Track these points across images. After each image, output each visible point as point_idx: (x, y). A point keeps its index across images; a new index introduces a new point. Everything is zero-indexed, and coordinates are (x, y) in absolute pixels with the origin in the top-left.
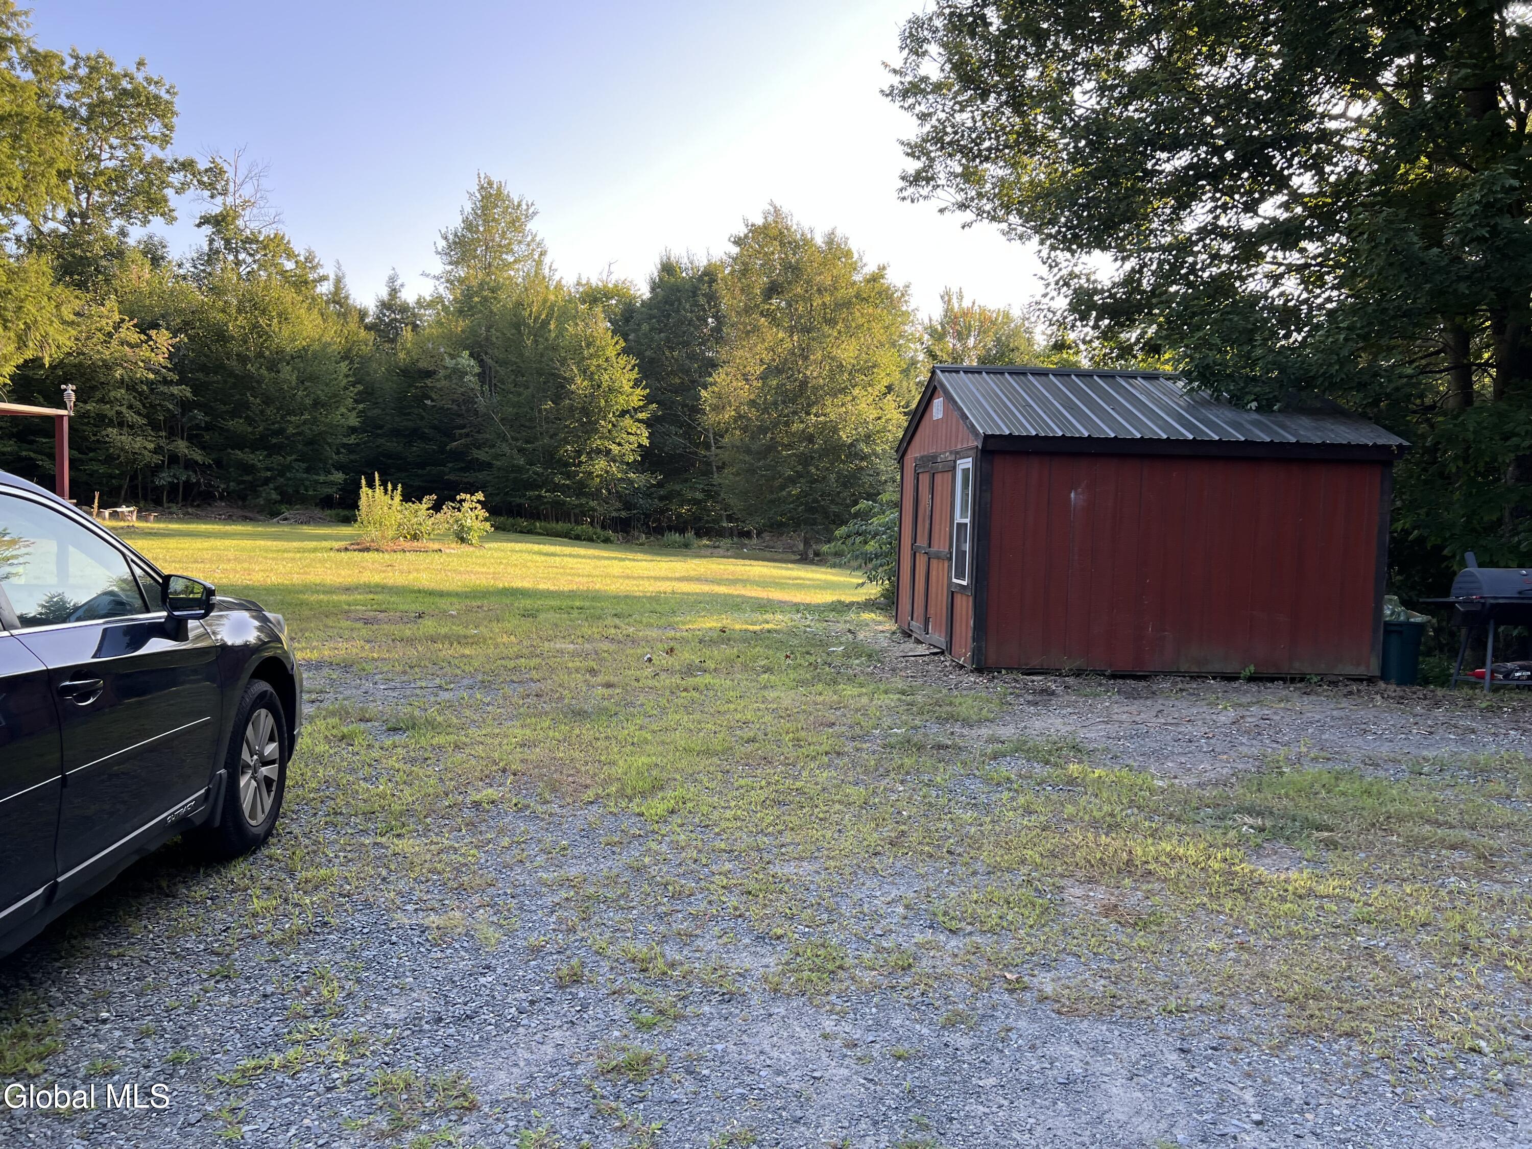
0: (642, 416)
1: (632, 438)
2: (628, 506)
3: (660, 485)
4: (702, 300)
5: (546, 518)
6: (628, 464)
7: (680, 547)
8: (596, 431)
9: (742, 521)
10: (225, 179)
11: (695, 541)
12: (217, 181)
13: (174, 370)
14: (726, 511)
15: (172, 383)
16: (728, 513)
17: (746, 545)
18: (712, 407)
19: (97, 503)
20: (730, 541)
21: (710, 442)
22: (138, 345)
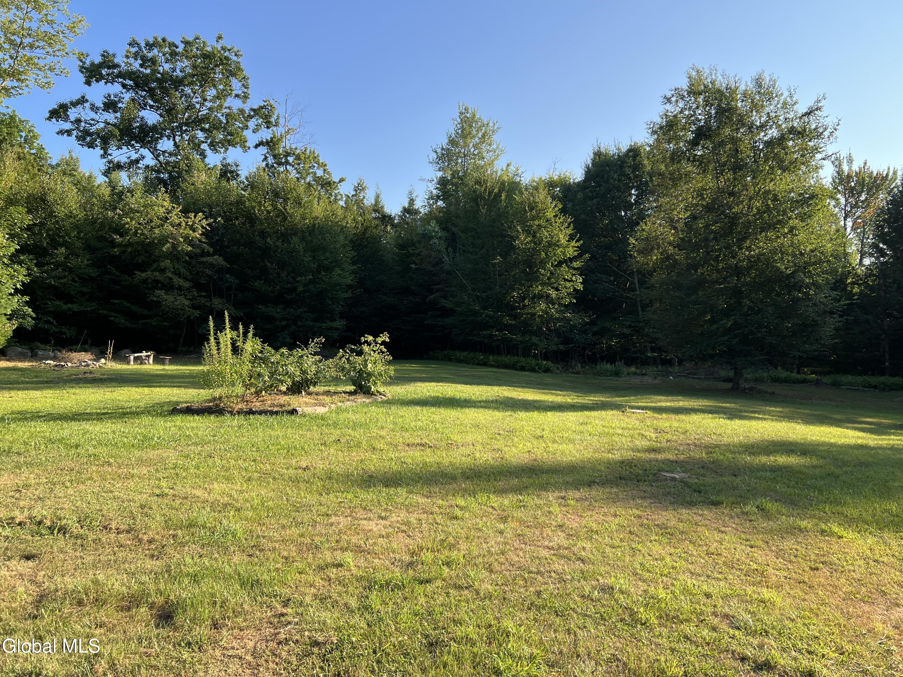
0: (577, 264)
1: (568, 284)
2: (566, 341)
3: (593, 323)
4: (628, 171)
5: (499, 353)
6: (565, 306)
7: (611, 375)
8: (536, 279)
9: (664, 351)
10: (276, 114)
11: (625, 370)
12: (270, 116)
13: (211, 244)
14: (650, 343)
15: (209, 254)
16: (653, 345)
17: (671, 372)
18: (640, 252)
19: (110, 350)
20: (655, 369)
21: (635, 287)
22: (179, 225)
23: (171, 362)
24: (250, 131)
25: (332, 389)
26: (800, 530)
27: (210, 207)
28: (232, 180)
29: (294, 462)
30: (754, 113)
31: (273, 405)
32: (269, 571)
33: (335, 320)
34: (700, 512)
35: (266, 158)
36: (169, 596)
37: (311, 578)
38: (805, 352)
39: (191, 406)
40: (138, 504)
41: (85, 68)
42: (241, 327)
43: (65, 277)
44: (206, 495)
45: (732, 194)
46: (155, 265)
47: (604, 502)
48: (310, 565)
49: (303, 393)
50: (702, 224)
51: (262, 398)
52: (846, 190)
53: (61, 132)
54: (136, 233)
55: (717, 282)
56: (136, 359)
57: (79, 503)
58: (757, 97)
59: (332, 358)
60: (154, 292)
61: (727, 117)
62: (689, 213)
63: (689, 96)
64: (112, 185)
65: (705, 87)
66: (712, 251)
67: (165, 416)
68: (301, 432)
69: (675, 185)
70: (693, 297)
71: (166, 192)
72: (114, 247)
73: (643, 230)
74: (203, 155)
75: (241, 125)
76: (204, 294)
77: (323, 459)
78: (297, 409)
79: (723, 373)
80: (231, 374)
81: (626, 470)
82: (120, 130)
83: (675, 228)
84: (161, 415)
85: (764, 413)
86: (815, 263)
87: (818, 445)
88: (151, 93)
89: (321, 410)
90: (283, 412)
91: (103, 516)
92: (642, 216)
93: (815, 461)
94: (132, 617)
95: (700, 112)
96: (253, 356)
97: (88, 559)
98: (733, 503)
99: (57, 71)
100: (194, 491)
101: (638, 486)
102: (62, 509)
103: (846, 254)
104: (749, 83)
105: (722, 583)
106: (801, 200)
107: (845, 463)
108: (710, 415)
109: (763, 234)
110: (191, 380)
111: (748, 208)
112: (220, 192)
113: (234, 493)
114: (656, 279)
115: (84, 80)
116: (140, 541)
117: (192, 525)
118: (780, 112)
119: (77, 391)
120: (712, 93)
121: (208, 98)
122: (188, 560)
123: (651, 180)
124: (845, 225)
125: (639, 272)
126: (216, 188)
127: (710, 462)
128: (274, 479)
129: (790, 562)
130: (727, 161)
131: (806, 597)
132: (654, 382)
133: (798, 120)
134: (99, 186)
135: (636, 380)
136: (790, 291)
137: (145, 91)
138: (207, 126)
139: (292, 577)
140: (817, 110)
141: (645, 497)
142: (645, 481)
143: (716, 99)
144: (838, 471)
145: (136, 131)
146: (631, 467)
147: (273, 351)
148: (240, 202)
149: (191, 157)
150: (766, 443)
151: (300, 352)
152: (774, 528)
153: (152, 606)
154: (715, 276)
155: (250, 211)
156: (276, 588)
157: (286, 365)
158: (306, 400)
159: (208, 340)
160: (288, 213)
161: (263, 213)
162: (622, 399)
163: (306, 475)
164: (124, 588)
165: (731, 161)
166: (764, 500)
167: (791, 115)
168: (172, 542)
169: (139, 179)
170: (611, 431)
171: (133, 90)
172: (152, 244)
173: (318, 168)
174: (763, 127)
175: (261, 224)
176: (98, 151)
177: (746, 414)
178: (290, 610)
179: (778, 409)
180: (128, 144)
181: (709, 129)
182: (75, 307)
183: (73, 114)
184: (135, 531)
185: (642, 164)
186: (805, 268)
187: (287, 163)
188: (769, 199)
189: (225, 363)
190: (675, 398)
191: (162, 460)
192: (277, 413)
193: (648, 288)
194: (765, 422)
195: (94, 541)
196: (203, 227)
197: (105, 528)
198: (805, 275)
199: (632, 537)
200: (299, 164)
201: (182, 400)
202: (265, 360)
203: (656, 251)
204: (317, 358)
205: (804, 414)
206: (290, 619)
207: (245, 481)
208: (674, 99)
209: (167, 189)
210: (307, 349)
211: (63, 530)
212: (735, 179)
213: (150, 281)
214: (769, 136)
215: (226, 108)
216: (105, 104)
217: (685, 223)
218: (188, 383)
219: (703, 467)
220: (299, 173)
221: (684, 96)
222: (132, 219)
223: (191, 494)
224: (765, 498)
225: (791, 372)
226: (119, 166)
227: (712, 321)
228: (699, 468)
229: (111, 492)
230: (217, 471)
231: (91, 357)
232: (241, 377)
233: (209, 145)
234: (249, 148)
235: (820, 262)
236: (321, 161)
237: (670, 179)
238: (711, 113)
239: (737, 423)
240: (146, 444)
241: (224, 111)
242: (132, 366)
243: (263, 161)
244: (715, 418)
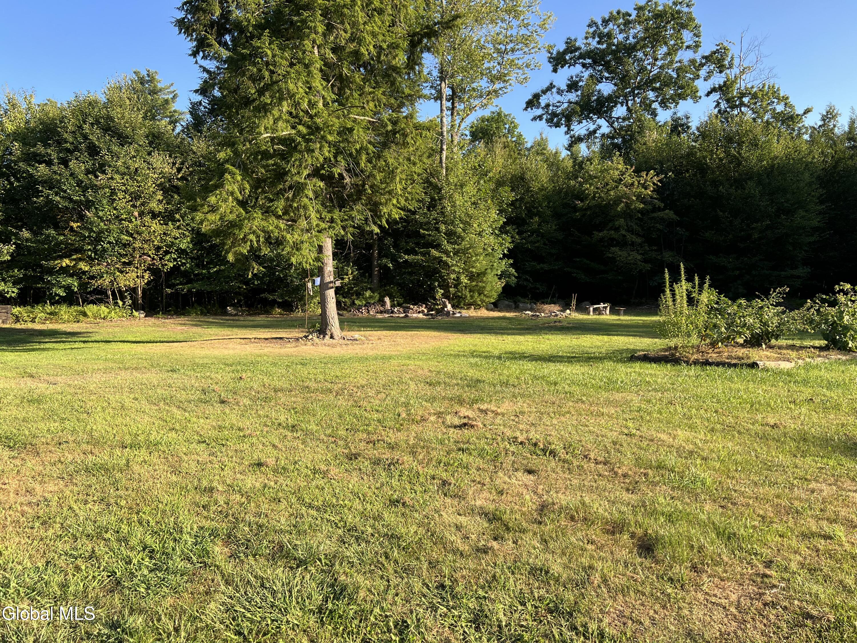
10: (730, 56)
12: (724, 59)
13: (661, 200)
15: (659, 209)
19: (574, 302)
22: (632, 184)
23: (626, 313)
24: (701, 80)
25: (797, 343)
27: (661, 163)
28: (683, 133)
29: (759, 417)
31: (730, 357)
32: (746, 527)
33: (796, 268)
35: (718, 104)
36: (647, 529)
37: (794, 543)
39: (648, 354)
40: (610, 440)
41: (552, 58)
42: (696, 278)
43: (538, 241)
44: (671, 440)
46: (611, 225)
48: (792, 531)
49: (764, 346)
51: (717, 350)
53: (534, 119)
54: (594, 197)
56: (595, 310)
57: (562, 432)
59: (798, 309)
60: (610, 249)
64: (574, 157)
67: (625, 362)
68: (764, 387)
71: (620, 155)
72: (576, 212)
74: (654, 114)
75: (692, 76)
76: (655, 248)
77: (793, 418)
78: (758, 362)
80: (687, 325)
82: (581, 106)
84: (621, 361)
88: (607, 66)
89: (785, 365)
90: (742, 365)
91: (582, 446)
94: (616, 541)
96: (708, 307)
97: (575, 482)
99: (532, 67)
100: (659, 435)
102: (550, 435)
110: (645, 329)
112: (670, 148)
113: (698, 441)
115: (551, 68)
116: (616, 473)
117: (660, 467)
119: (550, 337)
121: (659, 57)
122: (661, 500)
126: (667, 144)
128: (739, 432)
134: (563, 159)
137: (602, 65)
138: (658, 85)
139: (773, 539)
145: (594, 104)
147: (730, 302)
148: (691, 153)
149: (643, 118)
151: (760, 303)
153: (633, 536)
155: (702, 161)
156: (755, 546)
157: (744, 317)
158: (768, 353)
159: (664, 292)
160: (743, 158)
161: (715, 161)
163: (774, 433)
164: (606, 514)
168: (644, 479)
169: (596, 148)
171: (592, 67)
172: (608, 205)
173: (778, 103)
175: (713, 172)
176: (564, 129)
178: (774, 573)
180: (587, 117)
182: (546, 267)
183: (543, 101)
184: (611, 464)
187: (742, 104)
189: (681, 314)
191: (627, 402)
192: (735, 365)
195: (578, 467)
196: (654, 184)
197: (586, 457)
200: (755, 103)
201: (638, 348)
202: (721, 311)
204: (780, 309)
206: (775, 582)
207: (708, 432)
209: (621, 153)
210: (768, 299)
211: (553, 453)
213: (606, 239)
215: (677, 62)
216: (568, 86)
218: (642, 332)
220: (756, 112)
222: (591, 185)
223: (657, 437)
226: (579, 139)
229: (587, 426)
230: (679, 418)
231: (559, 308)
232: (697, 328)
233: (659, 103)
234: (700, 97)
236: (781, 95)
240: (611, 387)
241: (675, 65)
242: (592, 317)
243: (715, 108)
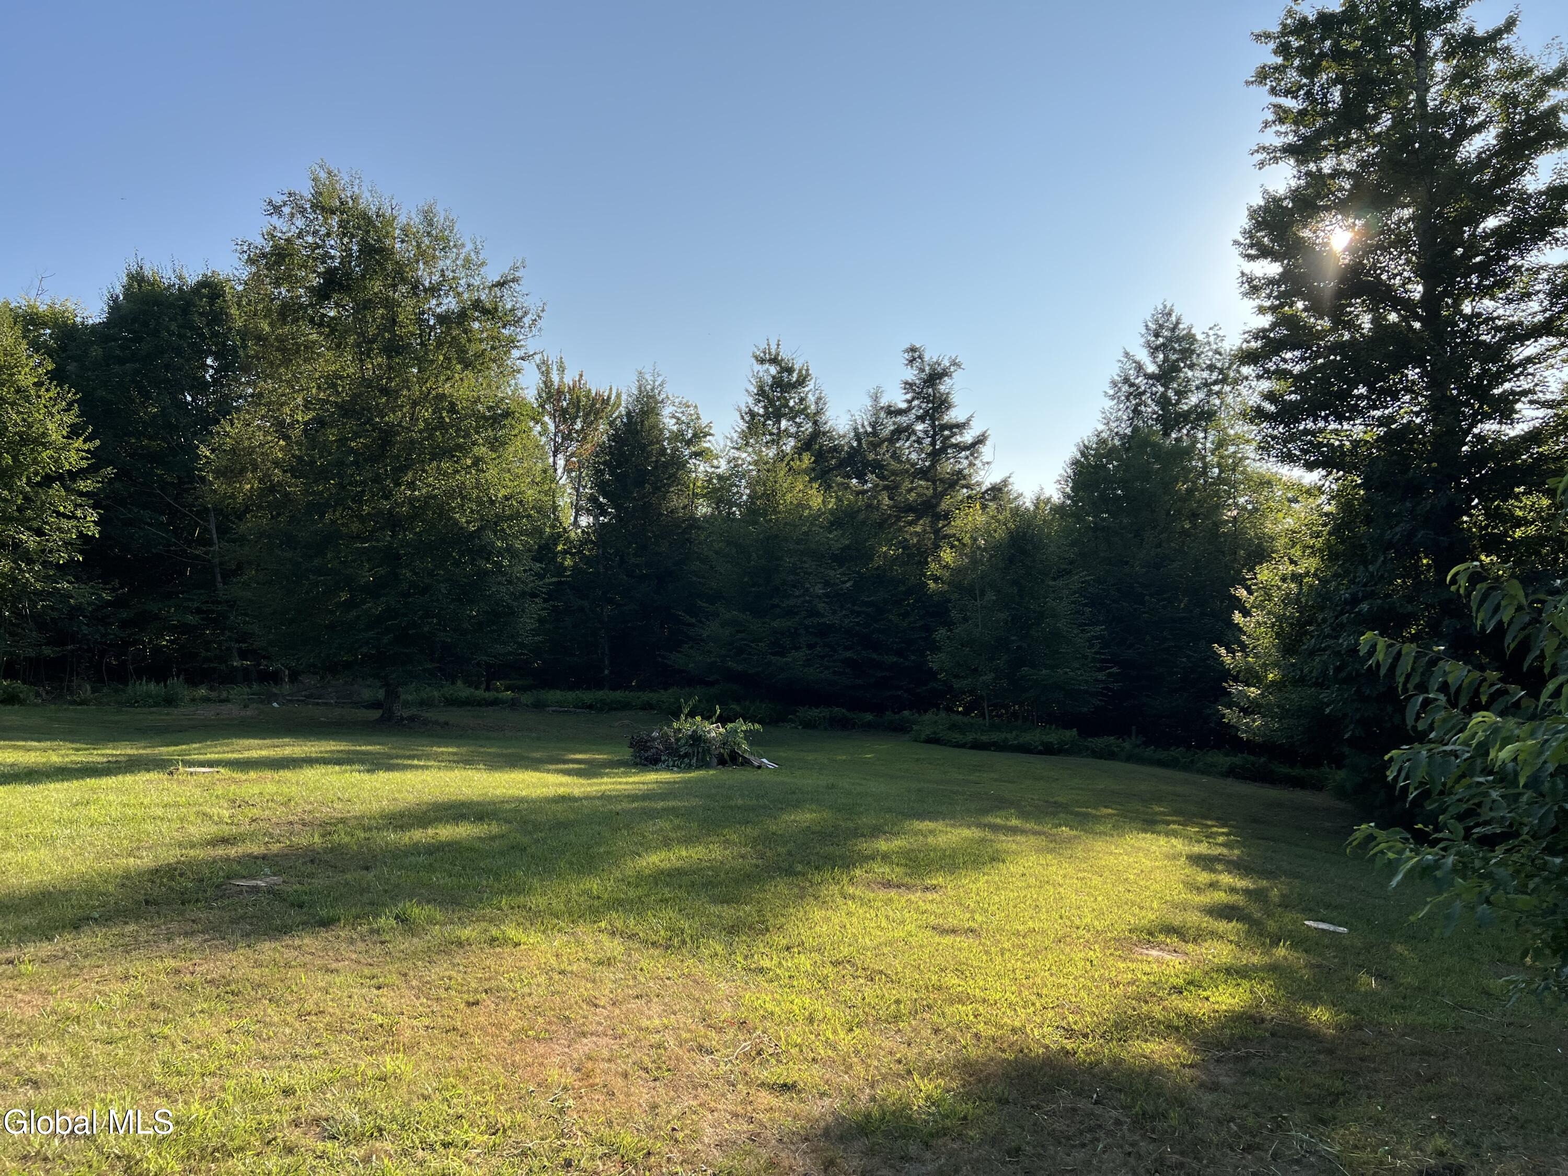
0: (86, 485)
1: (66, 524)
2: (60, 638)
3: (119, 603)
4: (199, 322)
6: (58, 567)
7: (157, 704)
9: (264, 657)
11: (186, 693)
14: (238, 641)
16: (242, 645)
17: (275, 694)
18: (218, 473)
20: (246, 690)
21: (211, 539)
26: (460, 944)
30: (421, 265)
34: (297, 942)
38: (495, 657)
45: (385, 391)
47: (105, 954)
50: (333, 435)
52: (555, 411)
55: (358, 537)
58: (426, 241)
61: (378, 262)
62: (311, 415)
63: (315, 212)
65: (342, 203)
66: (350, 484)
69: (286, 362)
70: (316, 562)
73: (227, 434)
79: (367, 694)
81: (162, 884)
83: (286, 437)
85: (428, 757)
86: (510, 518)
87: (503, 802)
92: (224, 409)
93: (495, 828)
95: (332, 242)
98: (357, 917)
101: (182, 913)
103: (555, 508)
104: (413, 216)
105: (316, 1064)
106: (491, 417)
107: (537, 826)
108: (337, 768)
109: (435, 464)
111: (411, 419)
114: (249, 524)
118: (461, 273)
120: (353, 216)
123: (245, 347)
124: (555, 463)
125: (218, 511)
127: (326, 851)
129: (438, 999)
130: (378, 335)
131: (455, 1053)
132: (243, 713)
133: (487, 291)
135: (207, 712)
136: (474, 560)
140: (513, 281)
141: (192, 933)
142: (197, 901)
143: (359, 228)
144: (526, 840)
146: (172, 878)
150: (424, 808)
152: (420, 948)
154: (355, 527)
162: (173, 748)
165: (383, 337)
166: (408, 904)
167: (476, 282)
170: (140, 813)
174: (434, 290)
177: (400, 761)
179: (450, 750)
181: (348, 275)
185: (226, 314)
186: (496, 524)
188: (443, 409)
190: (276, 741)
193: (234, 541)
194: (427, 772)
198: (495, 535)
199: (153, 1013)
203: (250, 475)
205: (489, 754)
208: (286, 210)
212: (390, 368)
214: (444, 308)
217: (305, 431)
219: (312, 861)
221: (305, 209)
224: (411, 901)
225: (477, 688)
227: (350, 605)
228: (304, 863)
235: (516, 516)
237: (278, 349)
238: (351, 250)
239: (383, 776)
244: (346, 771)
